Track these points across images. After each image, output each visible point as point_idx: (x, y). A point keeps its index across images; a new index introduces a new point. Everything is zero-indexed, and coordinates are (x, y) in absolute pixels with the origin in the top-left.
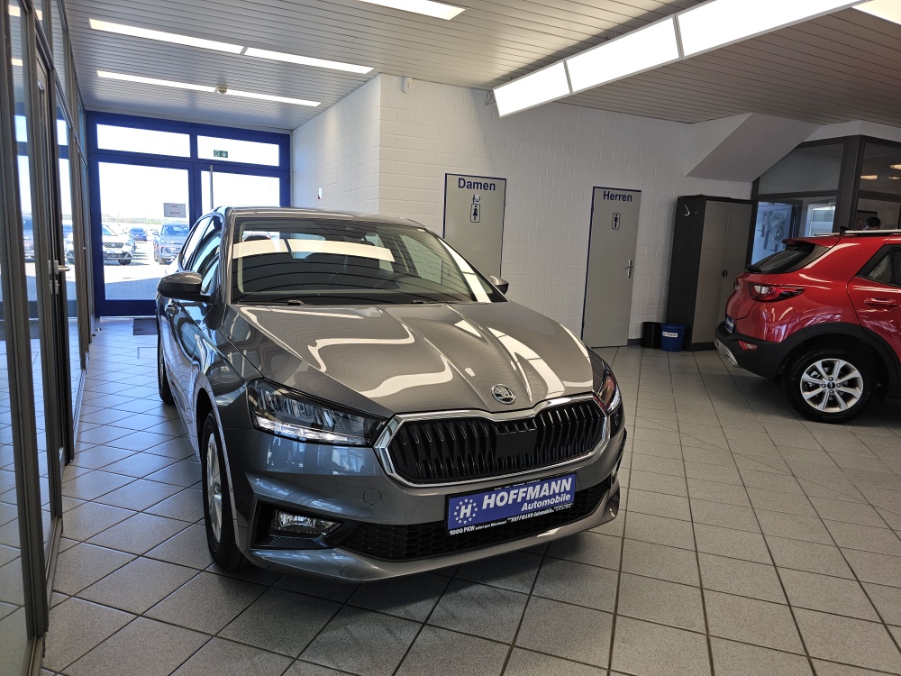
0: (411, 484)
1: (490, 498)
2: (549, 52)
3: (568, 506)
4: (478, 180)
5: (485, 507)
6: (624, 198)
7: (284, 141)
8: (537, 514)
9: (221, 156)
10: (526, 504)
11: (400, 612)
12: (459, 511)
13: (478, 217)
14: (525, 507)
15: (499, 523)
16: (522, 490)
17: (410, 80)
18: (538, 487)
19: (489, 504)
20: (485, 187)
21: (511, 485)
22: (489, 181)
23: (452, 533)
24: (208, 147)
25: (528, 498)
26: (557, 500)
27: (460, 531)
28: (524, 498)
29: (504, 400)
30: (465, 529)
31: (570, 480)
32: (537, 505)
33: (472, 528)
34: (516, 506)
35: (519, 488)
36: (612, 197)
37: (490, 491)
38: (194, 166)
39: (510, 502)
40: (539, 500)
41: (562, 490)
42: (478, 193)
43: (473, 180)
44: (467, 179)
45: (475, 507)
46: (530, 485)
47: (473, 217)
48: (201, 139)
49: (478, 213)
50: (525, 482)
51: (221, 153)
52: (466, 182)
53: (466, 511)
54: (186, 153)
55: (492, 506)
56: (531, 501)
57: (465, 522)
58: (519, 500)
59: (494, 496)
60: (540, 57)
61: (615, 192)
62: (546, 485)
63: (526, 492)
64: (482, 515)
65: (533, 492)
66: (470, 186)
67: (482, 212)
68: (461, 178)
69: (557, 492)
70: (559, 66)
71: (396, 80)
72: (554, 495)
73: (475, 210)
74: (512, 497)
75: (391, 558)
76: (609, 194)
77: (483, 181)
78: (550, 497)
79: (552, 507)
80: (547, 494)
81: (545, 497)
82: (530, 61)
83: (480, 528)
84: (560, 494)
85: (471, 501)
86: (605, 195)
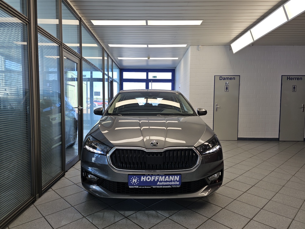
0: (117, 169)
1: (144, 177)
2: (245, 28)
3: (178, 186)
4: (228, 77)
5: (142, 180)
6: (298, 79)
7: (173, 71)
8: (163, 187)
9: (155, 78)
10: (159, 182)
11: (122, 212)
12: (132, 180)
13: (228, 90)
14: (158, 183)
15: (148, 187)
16: (157, 177)
17: (201, 46)
18: (164, 177)
19: (143, 180)
20: (231, 79)
21: (152, 174)
22: (232, 77)
23: (130, 187)
24: (151, 75)
25: (160, 180)
26: (173, 183)
27: (133, 187)
28: (158, 180)
29: (153, 145)
30: (135, 187)
31: (178, 177)
32: (163, 183)
33: (138, 187)
34: (155, 182)
35: (156, 176)
36: (291, 79)
37: (144, 175)
38: (147, 81)
39: (152, 180)
40: (164, 182)
41: (175, 180)
42: (227, 82)
43: (225, 77)
44: (223, 77)
45: (138, 180)
46: (160, 176)
47: (226, 90)
48: (149, 73)
49: (228, 88)
50: (158, 174)
51: (154, 77)
52: (222, 78)
53: (135, 180)
54: (145, 78)
55: (145, 180)
56: (161, 182)
57: (135, 184)
58: (156, 180)
59: (145, 177)
60: (242, 30)
61: (293, 77)
62: (167, 177)
63: (159, 178)
64: (141, 183)
65: (162, 178)
66: (224, 79)
67: (230, 88)
68: (221, 77)
69: (173, 180)
70: (249, 32)
71: (196, 47)
72: (171, 181)
73: (227, 87)
74: (153, 179)
75: (113, 192)
76: (290, 78)
77: (230, 77)
78: (169, 182)
79: (171, 185)
80: (168, 180)
81: (167, 181)
82: (240, 33)
83: (140, 187)
84: (174, 181)
85: (137, 177)
86: (288, 78)
